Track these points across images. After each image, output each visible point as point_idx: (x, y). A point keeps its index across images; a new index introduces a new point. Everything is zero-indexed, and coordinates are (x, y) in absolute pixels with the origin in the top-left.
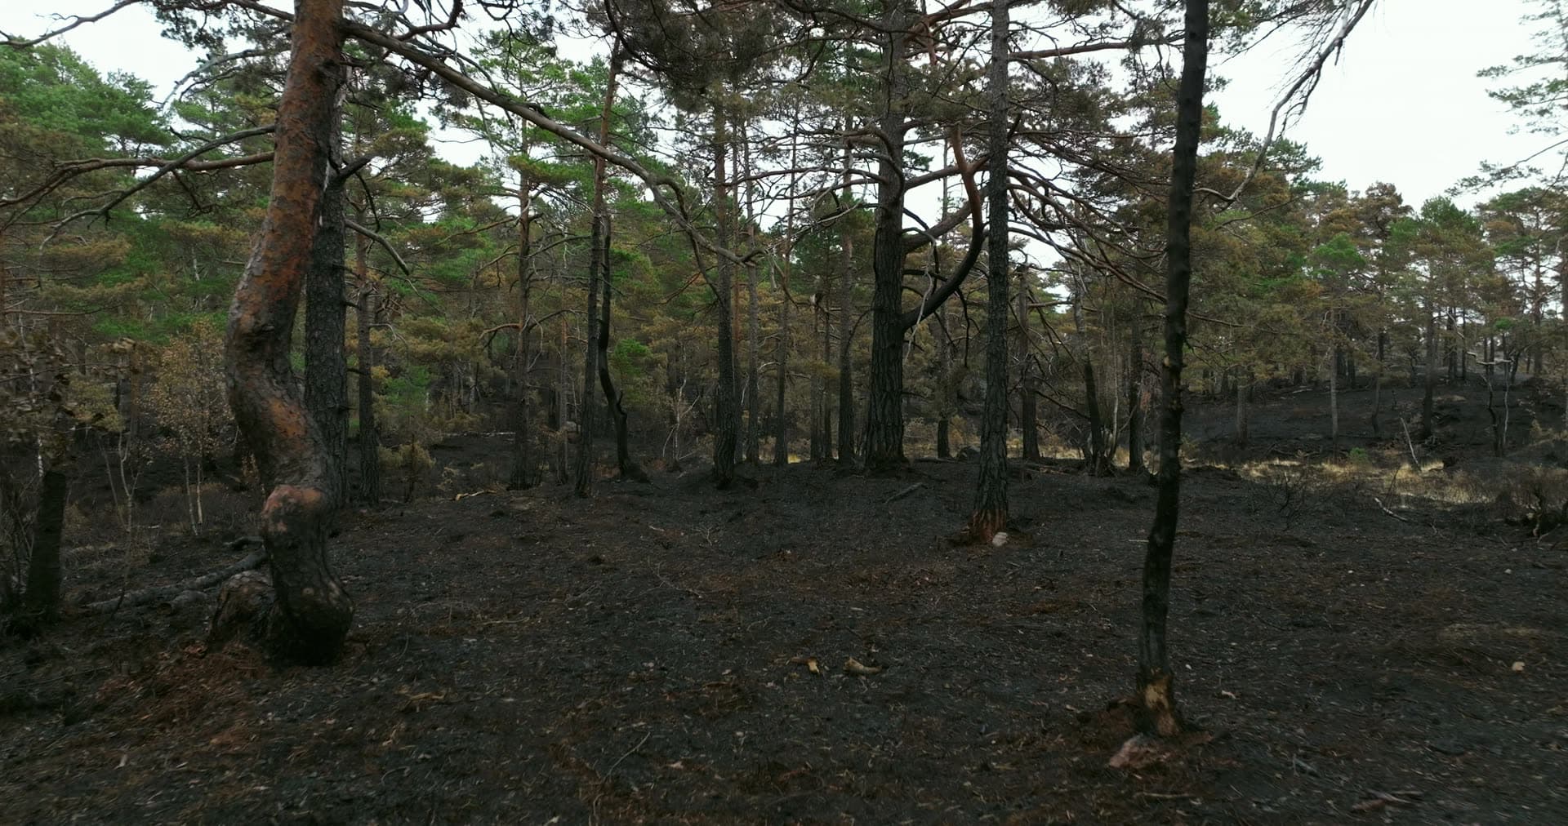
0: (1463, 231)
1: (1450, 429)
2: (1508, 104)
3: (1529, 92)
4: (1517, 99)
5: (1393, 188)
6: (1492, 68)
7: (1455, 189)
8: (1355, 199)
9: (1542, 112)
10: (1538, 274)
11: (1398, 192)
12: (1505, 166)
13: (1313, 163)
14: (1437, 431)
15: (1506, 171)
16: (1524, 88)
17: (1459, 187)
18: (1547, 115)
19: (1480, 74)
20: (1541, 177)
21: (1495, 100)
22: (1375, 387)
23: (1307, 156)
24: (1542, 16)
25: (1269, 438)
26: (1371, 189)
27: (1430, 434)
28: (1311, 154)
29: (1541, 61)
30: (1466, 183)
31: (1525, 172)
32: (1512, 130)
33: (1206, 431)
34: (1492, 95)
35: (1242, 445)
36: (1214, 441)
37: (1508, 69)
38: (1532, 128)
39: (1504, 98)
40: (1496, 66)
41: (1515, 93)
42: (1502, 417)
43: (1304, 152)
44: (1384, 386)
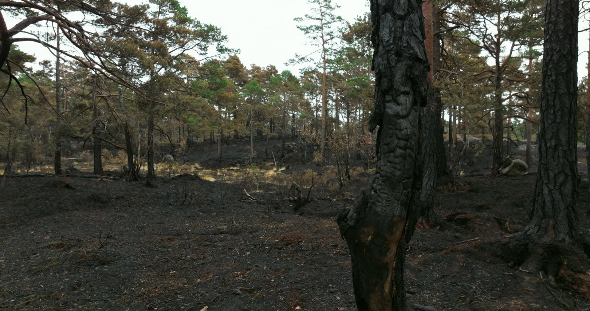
0: (294, 83)
1: (290, 154)
2: (303, 32)
3: (310, 28)
4: (306, 30)
5: (275, 67)
6: (298, 18)
7: (287, 63)
8: (263, 70)
9: (314, 38)
10: (317, 101)
11: (276, 69)
12: (303, 56)
13: (225, 38)
14: (286, 155)
15: (303, 58)
16: (308, 27)
17: (288, 62)
18: (316, 39)
19: (295, 19)
20: (314, 62)
21: (299, 30)
22: (266, 139)
23: (222, 34)
24: (314, 2)
25: (230, 158)
26: (268, 67)
27: (284, 156)
28: (223, 33)
29: (314, 19)
30: (291, 61)
31: (309, 60)
32: (305, 43)
33: (208, 156)
34: (298, 27)
35: (220, 162)
36: (211, 159)
37: (303, 19)
38: (311, 43)
39: (302, 30)
40: (300, 17)
41: (305, 28)
42: (304, 151)
43: (220, 32)
44: (269, 139)
